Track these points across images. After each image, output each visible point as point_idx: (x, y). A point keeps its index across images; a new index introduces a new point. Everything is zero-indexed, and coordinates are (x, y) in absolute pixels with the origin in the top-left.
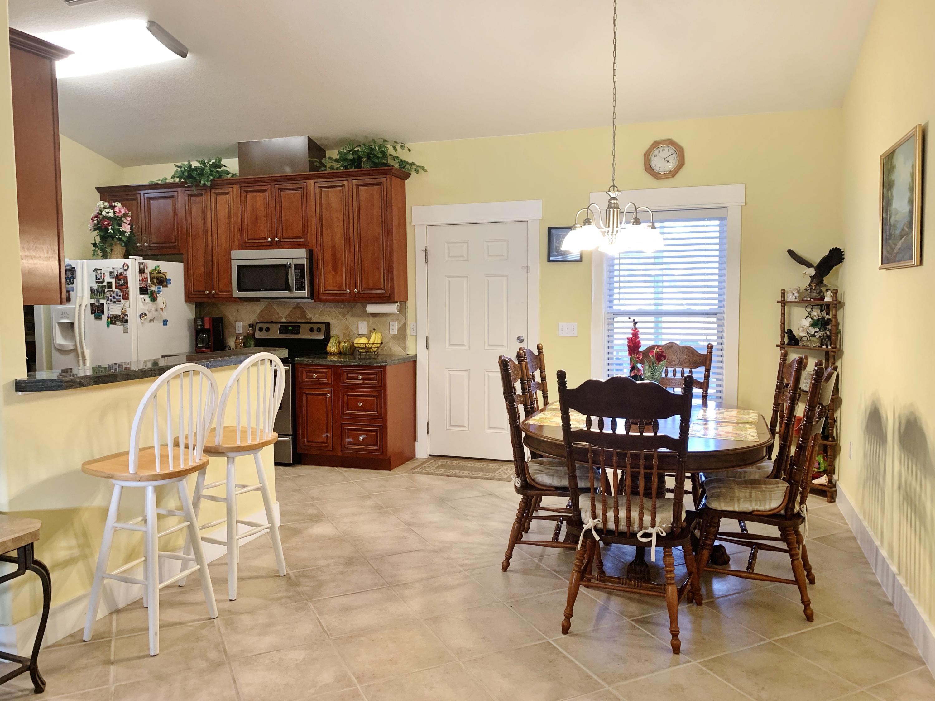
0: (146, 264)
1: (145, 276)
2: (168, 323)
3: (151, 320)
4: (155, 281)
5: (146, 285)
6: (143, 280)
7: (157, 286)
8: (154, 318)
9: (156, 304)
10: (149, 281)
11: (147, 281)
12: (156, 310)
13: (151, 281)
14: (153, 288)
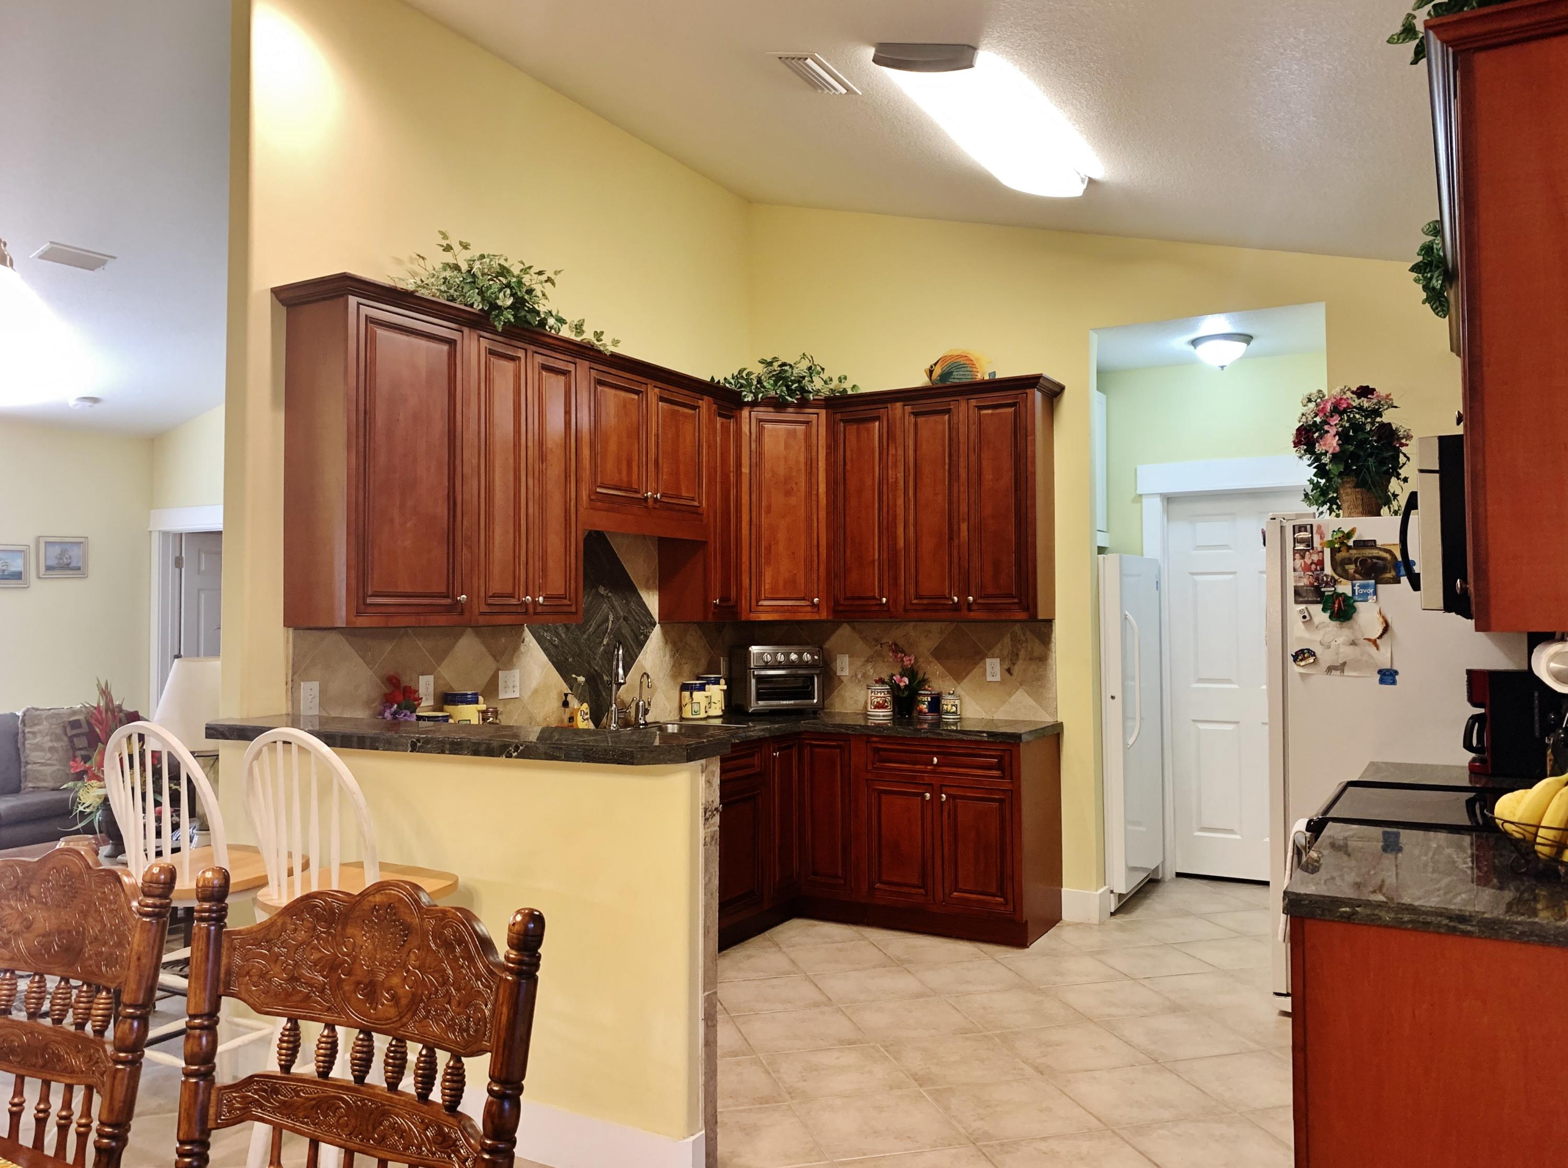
0: (1319, 527)
1: (1315, 558)
2: (1397, 677)
3: (1330, 669)
4: (1351, 568)
5: (1317, 579)
6: (1307, 568)
7: (1358, 583)
8: (1344, 664)
9: (1351, 628)
10: (1328, 570)
11: (1322, 569)
12: (1353, 643)
13: (1334, 570)
14: (1344, 588)
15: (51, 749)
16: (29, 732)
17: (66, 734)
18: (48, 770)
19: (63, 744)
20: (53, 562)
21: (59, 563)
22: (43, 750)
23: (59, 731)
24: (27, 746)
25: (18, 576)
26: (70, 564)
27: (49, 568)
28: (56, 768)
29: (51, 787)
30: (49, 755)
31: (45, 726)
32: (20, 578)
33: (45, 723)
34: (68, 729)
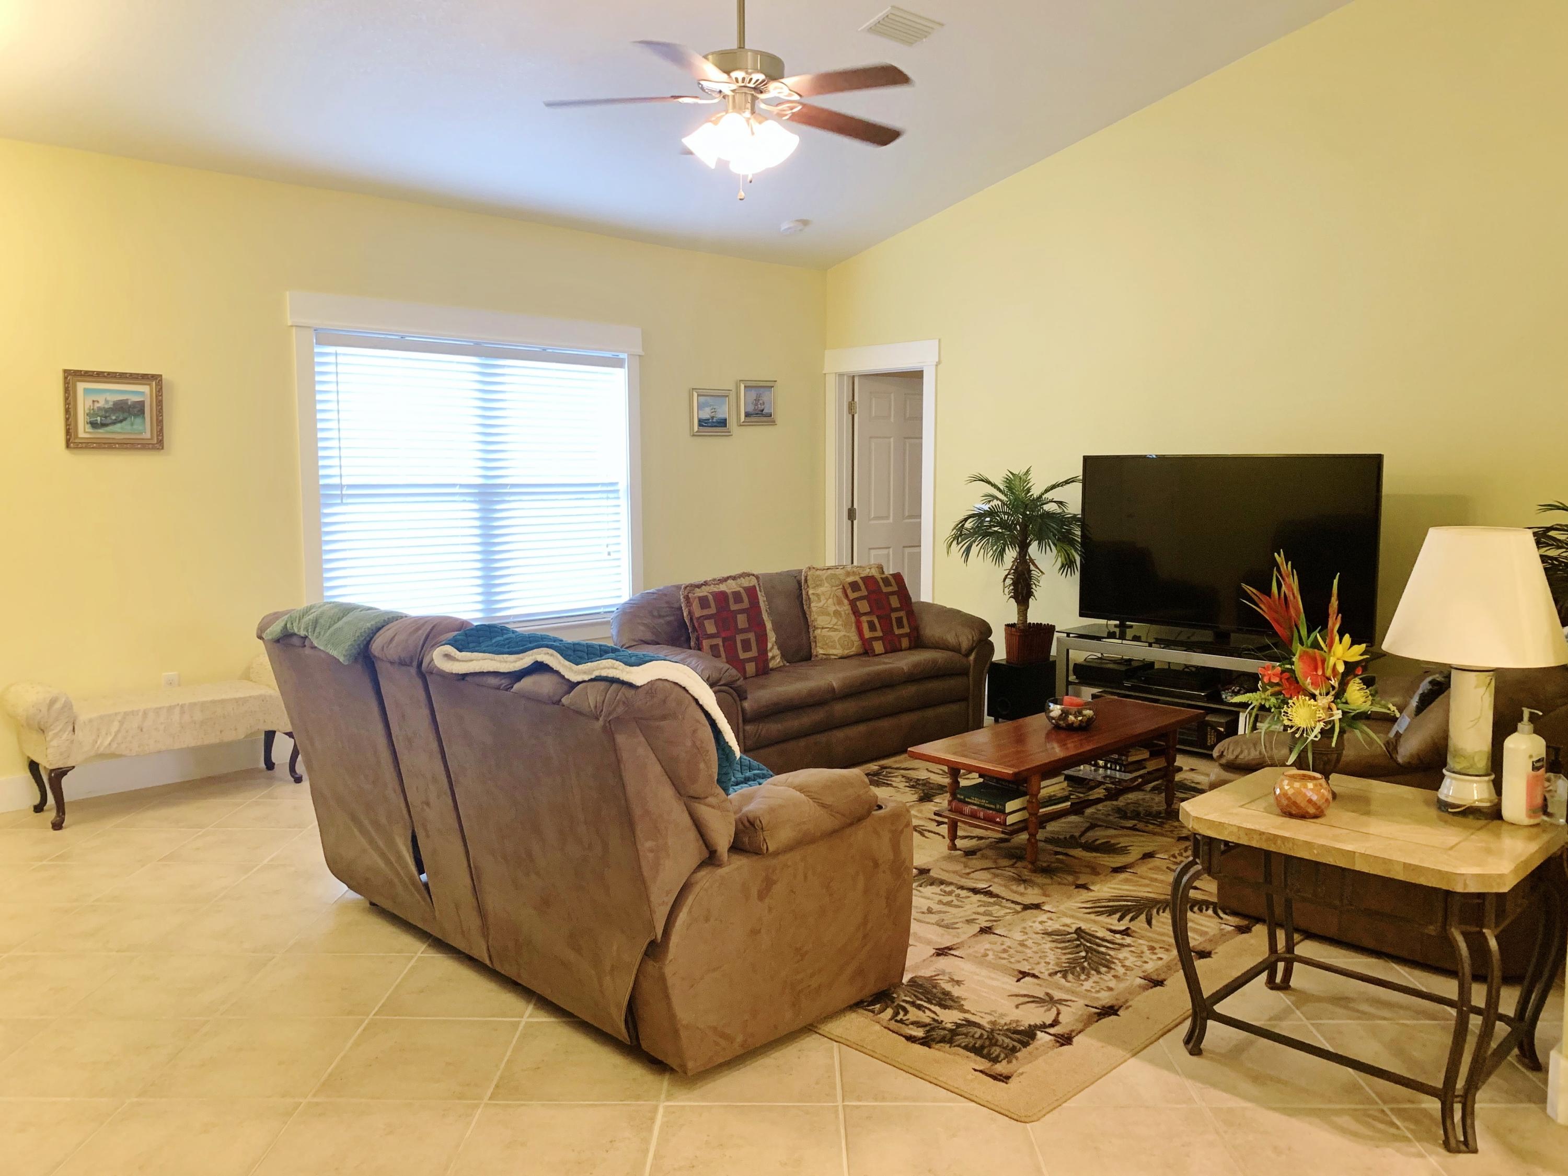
15: (837, 613)
16: (813, 594)
17: (847, 596)
18: (836, 636)
19: (846, 608)
20: (751, 409)
21: (755, 410)
22: (828, 614)
23: (840, 593)
24: (814, 609)
25: (723, 423)
26: (763, 410)
27: (747, 415)
28: (843, 633)
29: (840, 655)
30: (834, 620)
31: (825, 588)
32: (725, 426)
33: (826, 584)
34: (849, 591)
